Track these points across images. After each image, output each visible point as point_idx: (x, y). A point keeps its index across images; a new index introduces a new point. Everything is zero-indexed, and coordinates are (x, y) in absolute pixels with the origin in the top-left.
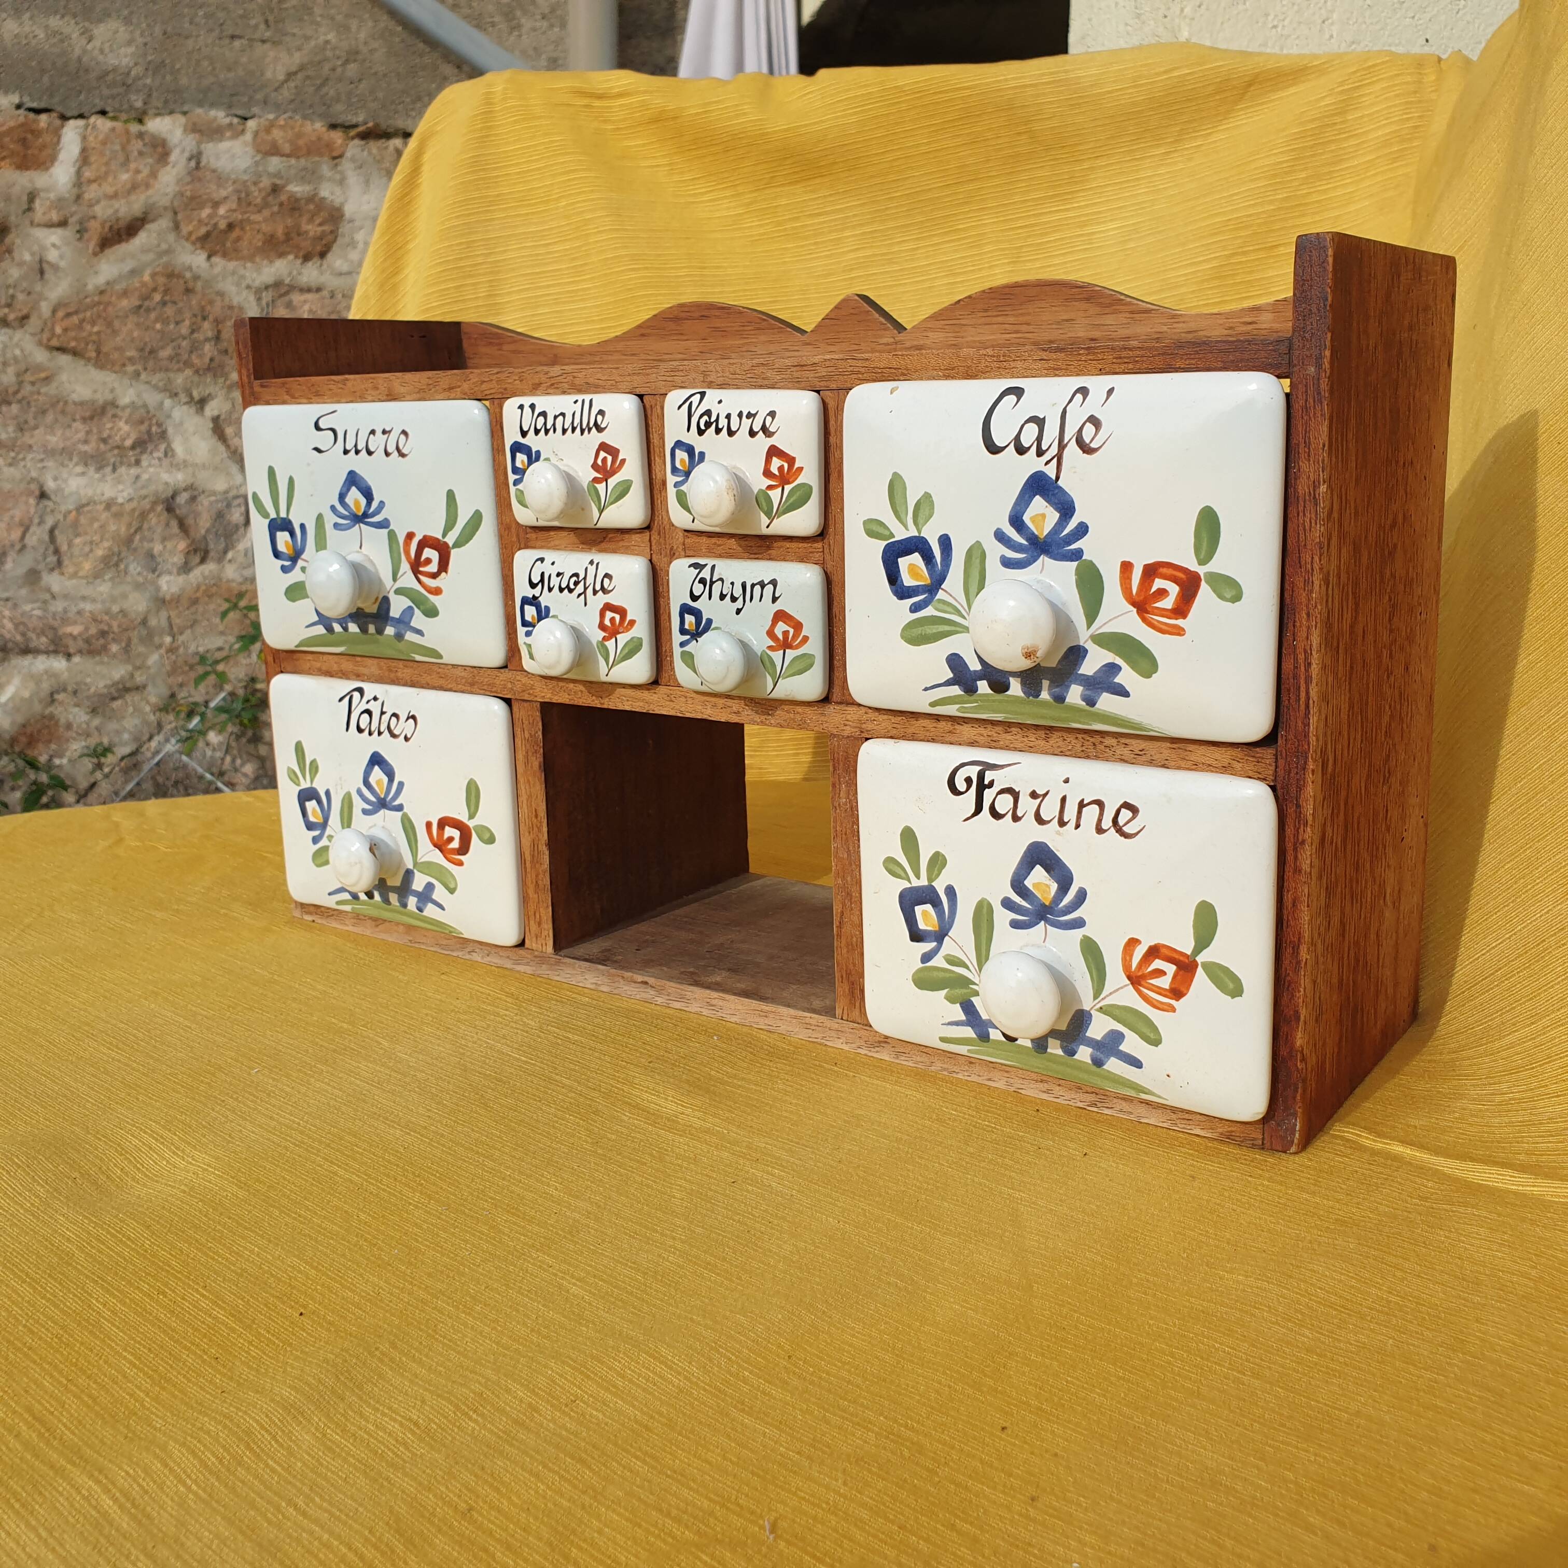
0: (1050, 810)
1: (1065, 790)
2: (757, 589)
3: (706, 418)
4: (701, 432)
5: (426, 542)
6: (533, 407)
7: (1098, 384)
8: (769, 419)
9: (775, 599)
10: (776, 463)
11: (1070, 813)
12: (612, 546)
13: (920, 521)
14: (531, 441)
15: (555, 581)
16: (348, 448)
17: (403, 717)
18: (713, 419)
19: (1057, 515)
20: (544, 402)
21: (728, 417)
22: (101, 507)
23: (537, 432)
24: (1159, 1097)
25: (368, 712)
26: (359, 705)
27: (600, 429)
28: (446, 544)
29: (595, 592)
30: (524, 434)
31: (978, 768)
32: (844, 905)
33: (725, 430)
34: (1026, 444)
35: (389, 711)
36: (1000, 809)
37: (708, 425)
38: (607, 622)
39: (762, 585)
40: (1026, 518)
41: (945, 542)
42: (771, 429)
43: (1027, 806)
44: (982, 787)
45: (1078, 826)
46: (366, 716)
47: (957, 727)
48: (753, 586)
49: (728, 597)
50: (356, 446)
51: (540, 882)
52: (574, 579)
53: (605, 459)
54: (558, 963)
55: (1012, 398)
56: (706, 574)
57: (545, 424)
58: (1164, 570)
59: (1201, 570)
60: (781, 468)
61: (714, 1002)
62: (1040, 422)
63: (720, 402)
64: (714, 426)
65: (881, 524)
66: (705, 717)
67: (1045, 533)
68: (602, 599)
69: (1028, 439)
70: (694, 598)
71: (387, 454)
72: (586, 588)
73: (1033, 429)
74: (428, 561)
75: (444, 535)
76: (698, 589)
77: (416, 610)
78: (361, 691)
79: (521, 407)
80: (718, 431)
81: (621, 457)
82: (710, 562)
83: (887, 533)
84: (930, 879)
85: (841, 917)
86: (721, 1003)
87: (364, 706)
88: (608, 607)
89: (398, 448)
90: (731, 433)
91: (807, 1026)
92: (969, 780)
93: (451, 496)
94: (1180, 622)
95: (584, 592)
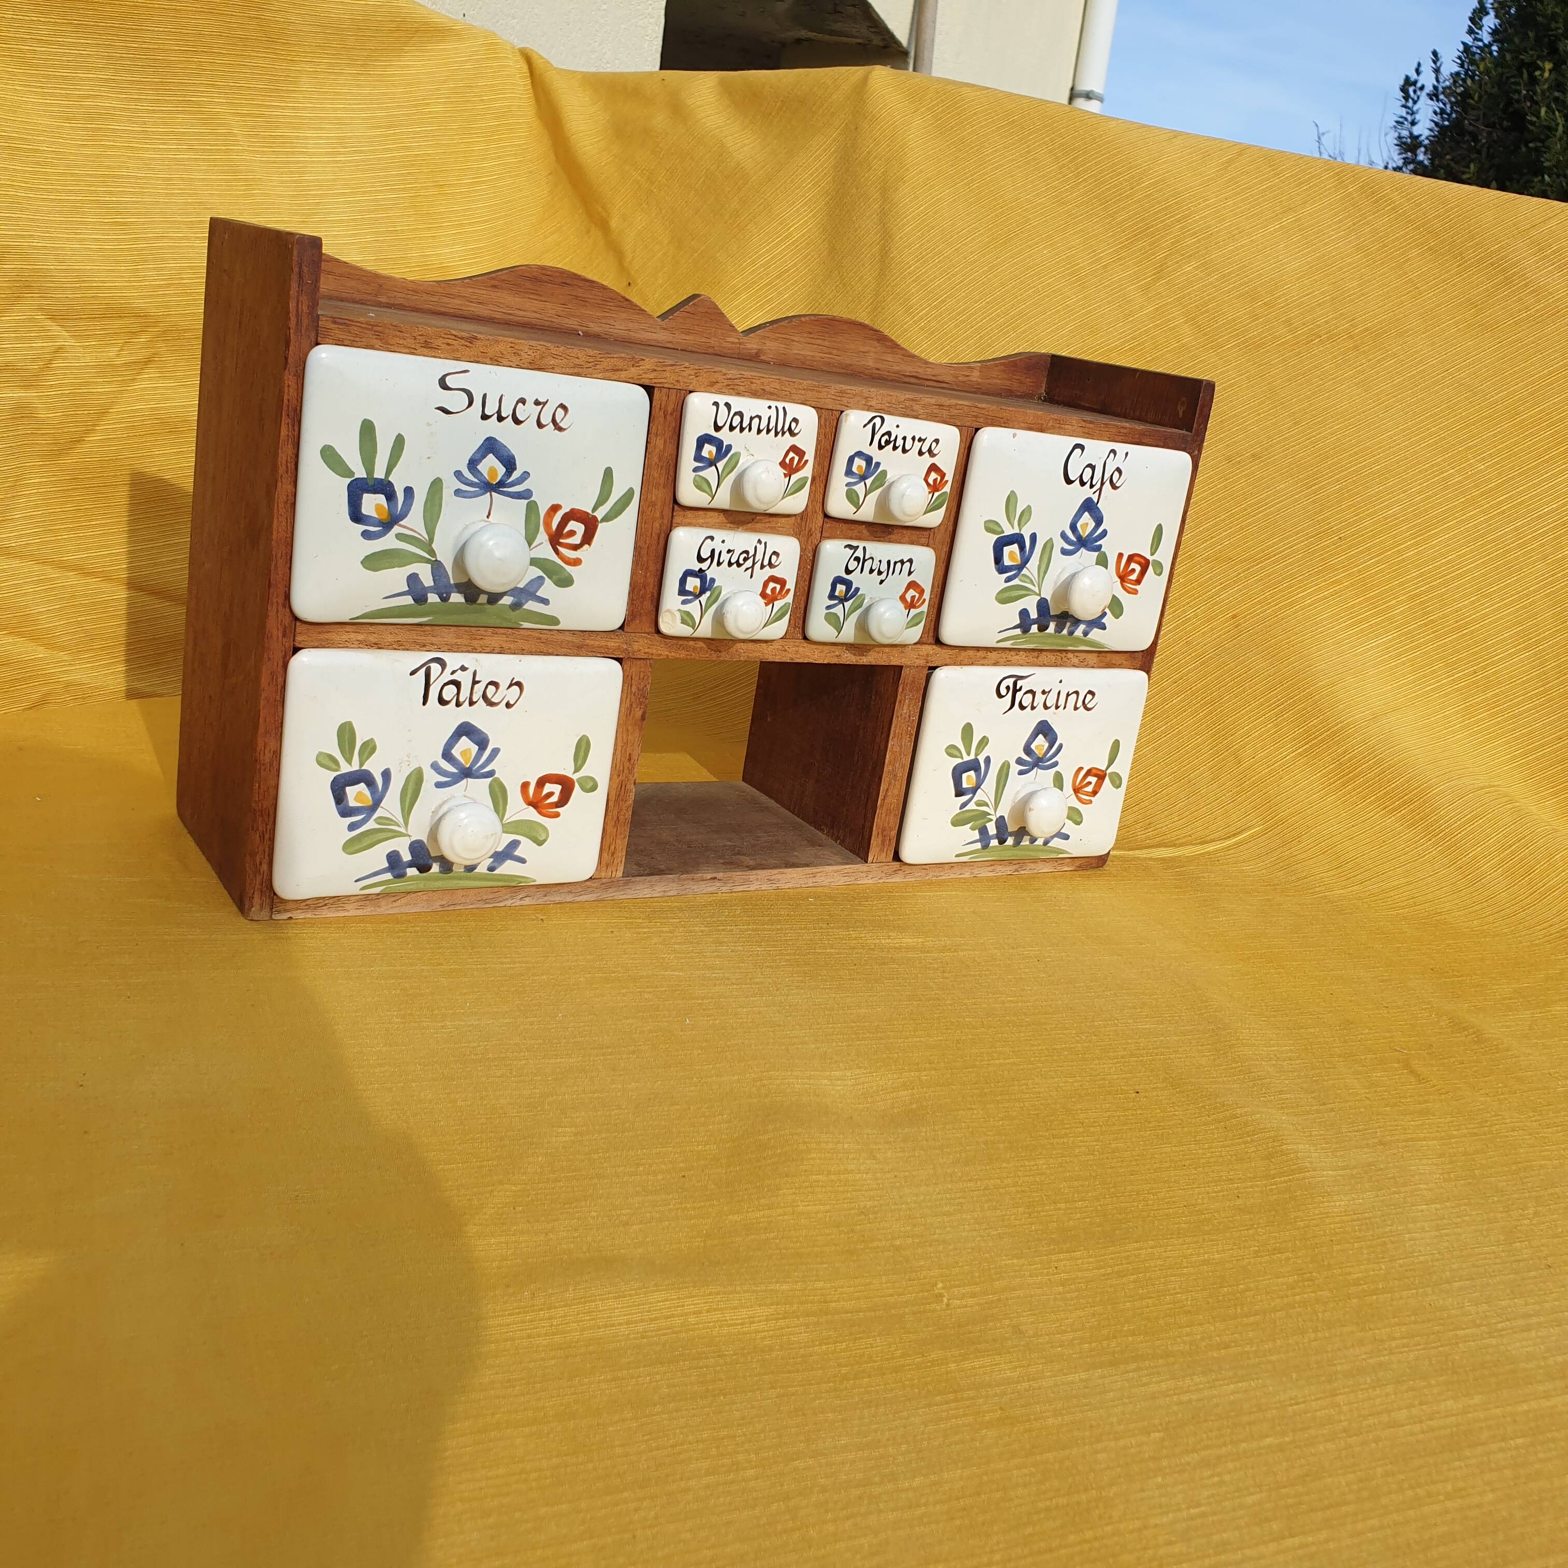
0: (1051, 702)
1: (1061, 687)
2: (899, 565)
3: (886, 437)
4: (881, 447)
5: (573, 515)
6: (728, 405)
7: (1121, 448)
8: (934, 444)
9: (910, 573)
10: (933, 475)
11: (1062, 702)
13: (1022, 523)
14: (725, 436)
15: (725, 557)
16: (488, 412)
17: (504, 685)
18: (893, 438)
19: (1094, 524)
20: (738, 403)
21: (904, 438)
23: (732, 428)
25: (457, 684)
27: (792, 434)
28: (595, 518)
29: (762, 567)
30: (717, 428)
31: (1013, 680)
32: (890, 784)
33: (900, 448)
34: (1085, 480)
35: (484, 678)
36: (1024, 704)
37: (888, 442)
38: (769, 591)
39: (902, 562)
40: (1078, 525)
41: (1033, 537)
42: (935, 452)
43: (1040, 699)
44: (1015, 691)
45: (1065, 708)
46: (452, 686)
47: (989, 654)
48: (895, 563)
49: (876, 572)
50: (499, 412)
51: (621, 817)
52: (745, 555)
53: (792, 459)
54: (627, 883)
55: (1079, 450)
56: (860, 553)
57: (741, 422)
58: (1136, 558)
59: (1151, 558)
60: (935, 480)
62: (1093, 467)
63: (898, 426)
64: (892, 444)
65: (997, 523)
66: (811, 661)
67: (1086, 534)
68: (768, 572)
69: (1086, 478)
70: (848, 571)
71: (540, 425)
72: (754, 564)
73: (1089, 470)
74: (572, 533)
75: (594, 509)
76: (853, 565)
77: (547, 579)
78: (442, 663)
79: (716, 404)
80: (895, 448)
81: (805, 458)
82: (861, 544)
83: (999, 530)
84: (977, 755)
85: (886, 793)
87: (447, 677)
88: (773, 579)
89: (554, 421)
90: (904, 451)
91: (847, 875)
92: (1008, 688)
93: (608, 473)
94: (1137, 587)
95: (753, 567)
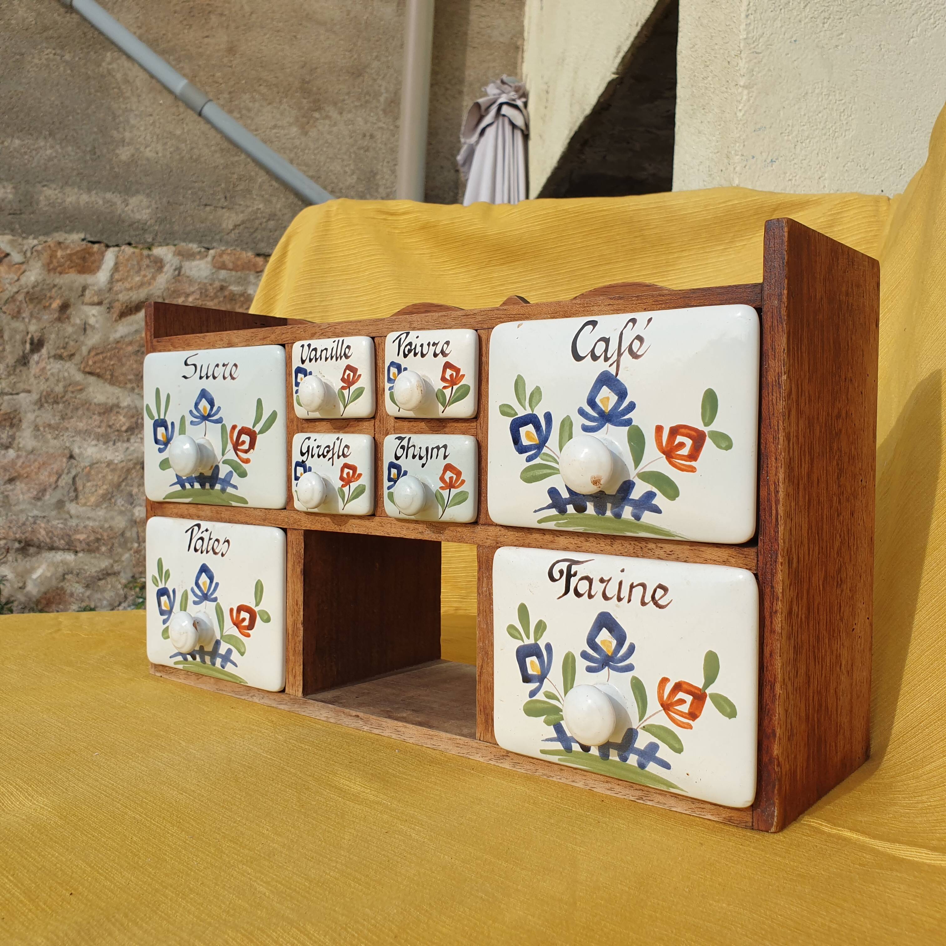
0: (612, 591)
1: (621, 576)
2: (435, 450)
3: (409, 347)
4: (405, 356)
5: (244, 431)
6: (309, 346)
7: (642, 317)
8: (446, 346)
9: (445, 457)
10: (449, 372)
11: (625, 593)
12: (352, 429)
13: (533, 404)
14: (307, 366)
15: (316, 451)
16: (202, 375)
17: (222, 541)
18: (413, 347)
19: (616, 398)
20: (315, 343)
21: (422, 346)
22: (104, 465)
23: (311, 360)
24: (682, 790)
25: (202, 539)
26: (197, 534)
27: (347, 357)
28: (254, 432)
29: (339, 457)
30: (303, 362)
31: (568, 563)
32: (483, 660)
33: (419, 354)
34: (598, 354)
35: (214, 537)
36: (581, 591)
37: (410, 351)
38: (345, 475)
39: (438, 448)
40: (598, 400)
41: (548, 417)
42: (447, 352)
43: (598, 588)
44: (569, 576)
45: (629, 601)
46: (200, 541)
47: (556, 538)
48: (433, 449)
49: (418, 457)
50: (207, 374)
51: (297, 649)
52: (327, 449)
53: (349, 375)
54: (305, 703)
55: (591, 327)
56: (405, 443)
57: (316, 355)
58: (683, 430)
59: (706, 430)
60: (451, 376)
61: (399, 729)
62: (607, 341)
63: (417, 337)
64: (413, 351)
65: (510, 407)
66: (402, 536)
67: (609, 408)
68: (343, 460)
69: (599, 351)
70: (397, 458)
71: (224, 378)
72: (333, 455)
73: (602, 345)
74: (244, 442)
75: (254, 427)
76: (400, 452)
77: (234, 473)
78: (199, 526)
79: (303, 346)
80: (415, 354)
81: (358, 373)
82: (408, 436)
83: (513, 412)
84: (536, 639)
85: (481, 669)
86: (403, 730)
87: (199, 535)
88: (346, 466)
89: (231, 374)
90: (423, 355)
91: (458, 745)
92: (561, 572)
93: (259, 402)
94: (693, 463)
95: (332, 457)
